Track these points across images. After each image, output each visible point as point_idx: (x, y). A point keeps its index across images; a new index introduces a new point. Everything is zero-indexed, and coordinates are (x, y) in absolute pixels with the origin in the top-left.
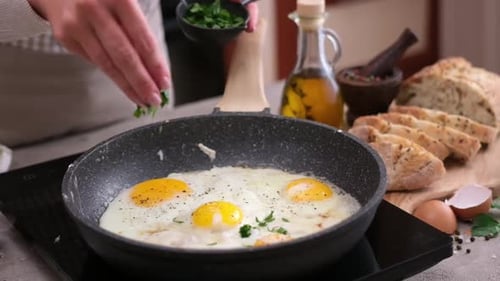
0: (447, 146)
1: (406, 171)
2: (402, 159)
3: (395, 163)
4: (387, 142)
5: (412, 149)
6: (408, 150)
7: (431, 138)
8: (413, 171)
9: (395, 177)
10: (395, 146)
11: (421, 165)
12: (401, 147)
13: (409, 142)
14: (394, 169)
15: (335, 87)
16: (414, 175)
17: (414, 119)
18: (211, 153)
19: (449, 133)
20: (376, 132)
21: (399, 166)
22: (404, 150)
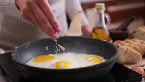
0: (143, 50)
1: (128, 57)
2: (128, 53)
3: (125, 55)
4: (123, 48)
5: (131, 50)
6: (130, 50)
7: (138, 47)
8: (131, 57)
9: (125, 59)
10: (125, 49)
11: (134, 55)
12: (127, 49)
13: (130, 48)
14: (125, 56)
15: (108, 33)
16: (131, 58)
17: (132, 42)
18: (63, 49)
19: (144, 46)
20: (119, 45)
21: (126, 56)
22: (128, 50)
